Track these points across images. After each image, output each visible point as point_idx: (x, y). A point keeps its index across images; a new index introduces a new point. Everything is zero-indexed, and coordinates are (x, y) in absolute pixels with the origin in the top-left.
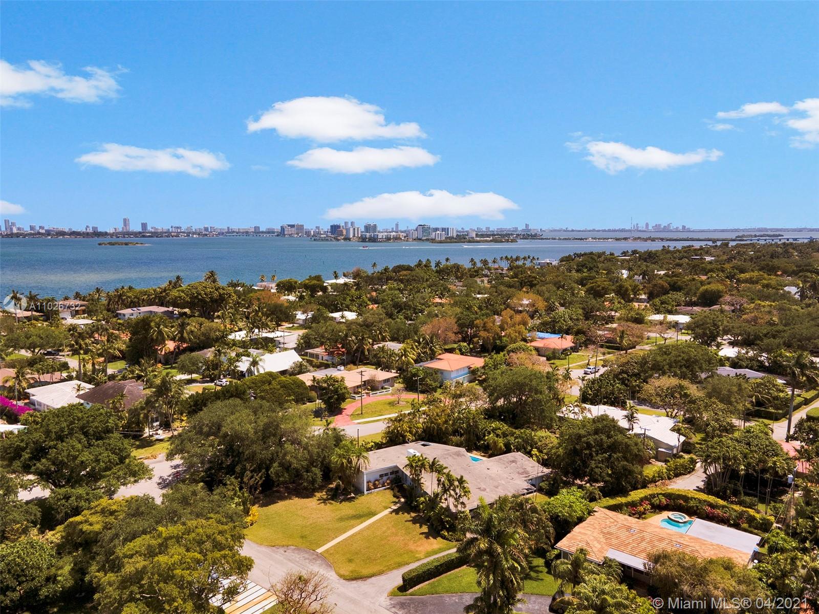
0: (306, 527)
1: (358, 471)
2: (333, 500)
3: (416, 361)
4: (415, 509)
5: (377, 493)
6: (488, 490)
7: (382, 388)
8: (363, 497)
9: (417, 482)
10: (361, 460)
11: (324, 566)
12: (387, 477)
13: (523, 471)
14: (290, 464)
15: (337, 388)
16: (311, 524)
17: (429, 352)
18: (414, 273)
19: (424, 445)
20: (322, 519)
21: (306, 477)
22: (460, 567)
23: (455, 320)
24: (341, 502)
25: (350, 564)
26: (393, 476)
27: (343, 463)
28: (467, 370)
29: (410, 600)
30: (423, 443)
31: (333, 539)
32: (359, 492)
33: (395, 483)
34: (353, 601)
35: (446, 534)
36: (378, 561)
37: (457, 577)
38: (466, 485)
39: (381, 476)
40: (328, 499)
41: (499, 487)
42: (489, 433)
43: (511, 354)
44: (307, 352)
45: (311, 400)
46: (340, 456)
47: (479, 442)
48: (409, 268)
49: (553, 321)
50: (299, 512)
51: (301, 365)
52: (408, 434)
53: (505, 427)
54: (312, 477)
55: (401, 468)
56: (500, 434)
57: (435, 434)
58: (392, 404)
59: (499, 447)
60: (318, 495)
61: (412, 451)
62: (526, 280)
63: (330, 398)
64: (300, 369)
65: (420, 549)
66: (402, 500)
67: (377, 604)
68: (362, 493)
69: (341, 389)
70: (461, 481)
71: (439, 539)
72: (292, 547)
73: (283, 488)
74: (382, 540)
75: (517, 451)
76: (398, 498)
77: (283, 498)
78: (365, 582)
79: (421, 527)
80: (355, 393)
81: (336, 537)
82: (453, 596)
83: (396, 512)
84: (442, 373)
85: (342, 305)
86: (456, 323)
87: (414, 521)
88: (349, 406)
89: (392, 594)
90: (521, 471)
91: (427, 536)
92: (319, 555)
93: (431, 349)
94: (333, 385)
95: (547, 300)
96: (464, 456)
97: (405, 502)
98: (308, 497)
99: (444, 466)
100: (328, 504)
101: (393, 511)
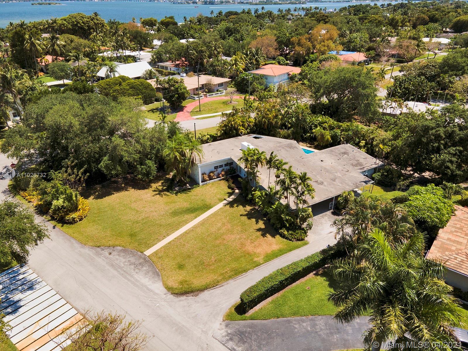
0: (137, 222)
1: (192, 163)
2: (168, 191)
3: (245, 70)
4: (251, 202)
5: (213, 184)
6: (325, 183)
7: (217, 91)
8: (198, 189)
9: (252, 175)
10: (195, 153)
11: (151, 273)
12: (221, 169)
13: (356, 162)
14: (122, 157)
15: (177, 88)
16: (143, 219)
17: (255, 62)
18: (240, 16)
19: (255, 138)
20: (155, 213)
21: (140, 169)
22: (306, 275)
23: (275, 38)
24: (176, 194)
25: (181, 272)
26: (228, 167)
27: (176, 157)
28: (286, 77)
29: (251, 326)
30: (255, 135)
31: (165, 237)
32: (194, 183)
33: (230, 174)
34: (180, 330)
35: (286, 233)
36: (212, 267)
37: (304, 291)
38: (309, 182)
39: (216, 168)
40: (163, 190)
41: (337, 180)
42: (316, 126)
43: (324, 62)
44: (159, 65)
45: (157, 100)
46: (171, 149)
47: (305, 135)
48: (236, 13)
49: (349, 42)
50: (133, 206)
51: (151, 72)
52: (241, 128)
53: (331, 121)
54: (146, 170)
55: (236, 160)
56: (327, 126)
57: (266, 127)
58: (225, 103)
59: (326, 139)
60: (154, 186)
61: (245, 144)
62: (321, 19)
63: (173, 96)
64: (150, 75)
65: (258, 250)
66: (237, 191)
67: (210, 334)
68: (197, 184)
69: (181, 89)
70: (304, 178)
71: (278, 237)
72: (119, 248)
73: (121, 178)
74: (216, 239)
75: (347, 143)
76: (232, 189)
77: (118, 189)
78: (197, 298)
79: (257, 222)
80: (194, 94)
81: (168, 235)
82: (303, 321)
83: (231, 204)
84: (266, 79)
85: (187, 35)
86: (276, 40)
87: (250, 216)
88: (189, 105)
89: (229, 317)
90: (355, 162)
91: (264, 232)
92: (147, 259)
93: (256, 60)
94: (173, 86)
95: (340, 29)
96: (297, 148)
97: (240, 194)
98: (144, 188)
99: (284, 162)
100: (164, 196)
101: (228, 204)
